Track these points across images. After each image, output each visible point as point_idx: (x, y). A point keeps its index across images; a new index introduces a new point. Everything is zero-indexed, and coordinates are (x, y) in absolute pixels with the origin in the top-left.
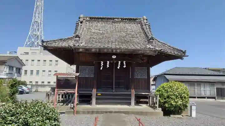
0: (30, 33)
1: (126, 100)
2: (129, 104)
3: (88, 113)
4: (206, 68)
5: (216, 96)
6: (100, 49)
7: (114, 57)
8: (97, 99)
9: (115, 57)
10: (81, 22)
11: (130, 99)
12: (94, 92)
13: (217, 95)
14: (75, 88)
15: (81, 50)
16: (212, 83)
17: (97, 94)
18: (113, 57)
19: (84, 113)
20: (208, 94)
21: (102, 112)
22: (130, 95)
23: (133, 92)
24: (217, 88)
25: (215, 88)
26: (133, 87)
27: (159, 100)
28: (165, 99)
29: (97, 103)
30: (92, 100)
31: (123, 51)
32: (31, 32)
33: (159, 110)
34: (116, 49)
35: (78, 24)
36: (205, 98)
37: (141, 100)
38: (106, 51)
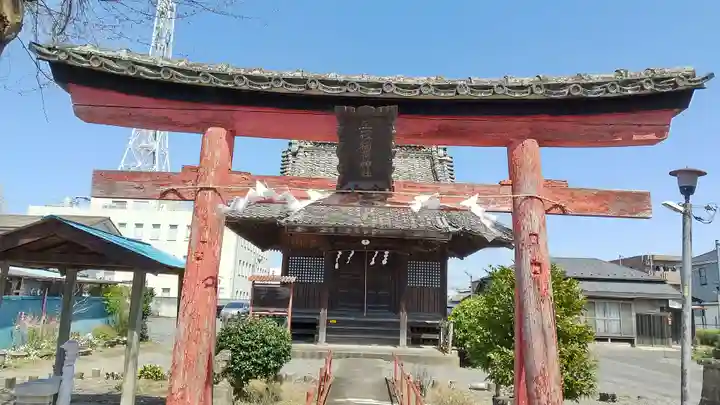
0: (131, 143)
1: (389, 335)
2: (396, 343)
3: (312, 356)
4: (616, 262)
5: (635, 335)
6: (336, 229)
7: (365, 242)
8: (328, 331)
9: (368, 242)
10: (294, 155)
11: (398, 333)
12: (324, 314)
13: (638, 334)
14: (287, 307)
15: (299, 229)
16: (625, 302)
17: (328, 321)
18: (363, 242)
19: (304, 356)
20: (614, 330)
21: (340, 356)
22: (398, 325)
23: (404, 318)
24: (637, 315)
25: (634, 314)
26: (403, 306)
27: (454, 333)
28: (465, 331)
29: (328, 341)
30: (318, 333)
31: (382, 232)
32: (134, 143)
33: (453, 354)
34: (370, 228)
35: (287, 156)
36: (606, 340)
37: (424, 336)
38: (349, 231)
